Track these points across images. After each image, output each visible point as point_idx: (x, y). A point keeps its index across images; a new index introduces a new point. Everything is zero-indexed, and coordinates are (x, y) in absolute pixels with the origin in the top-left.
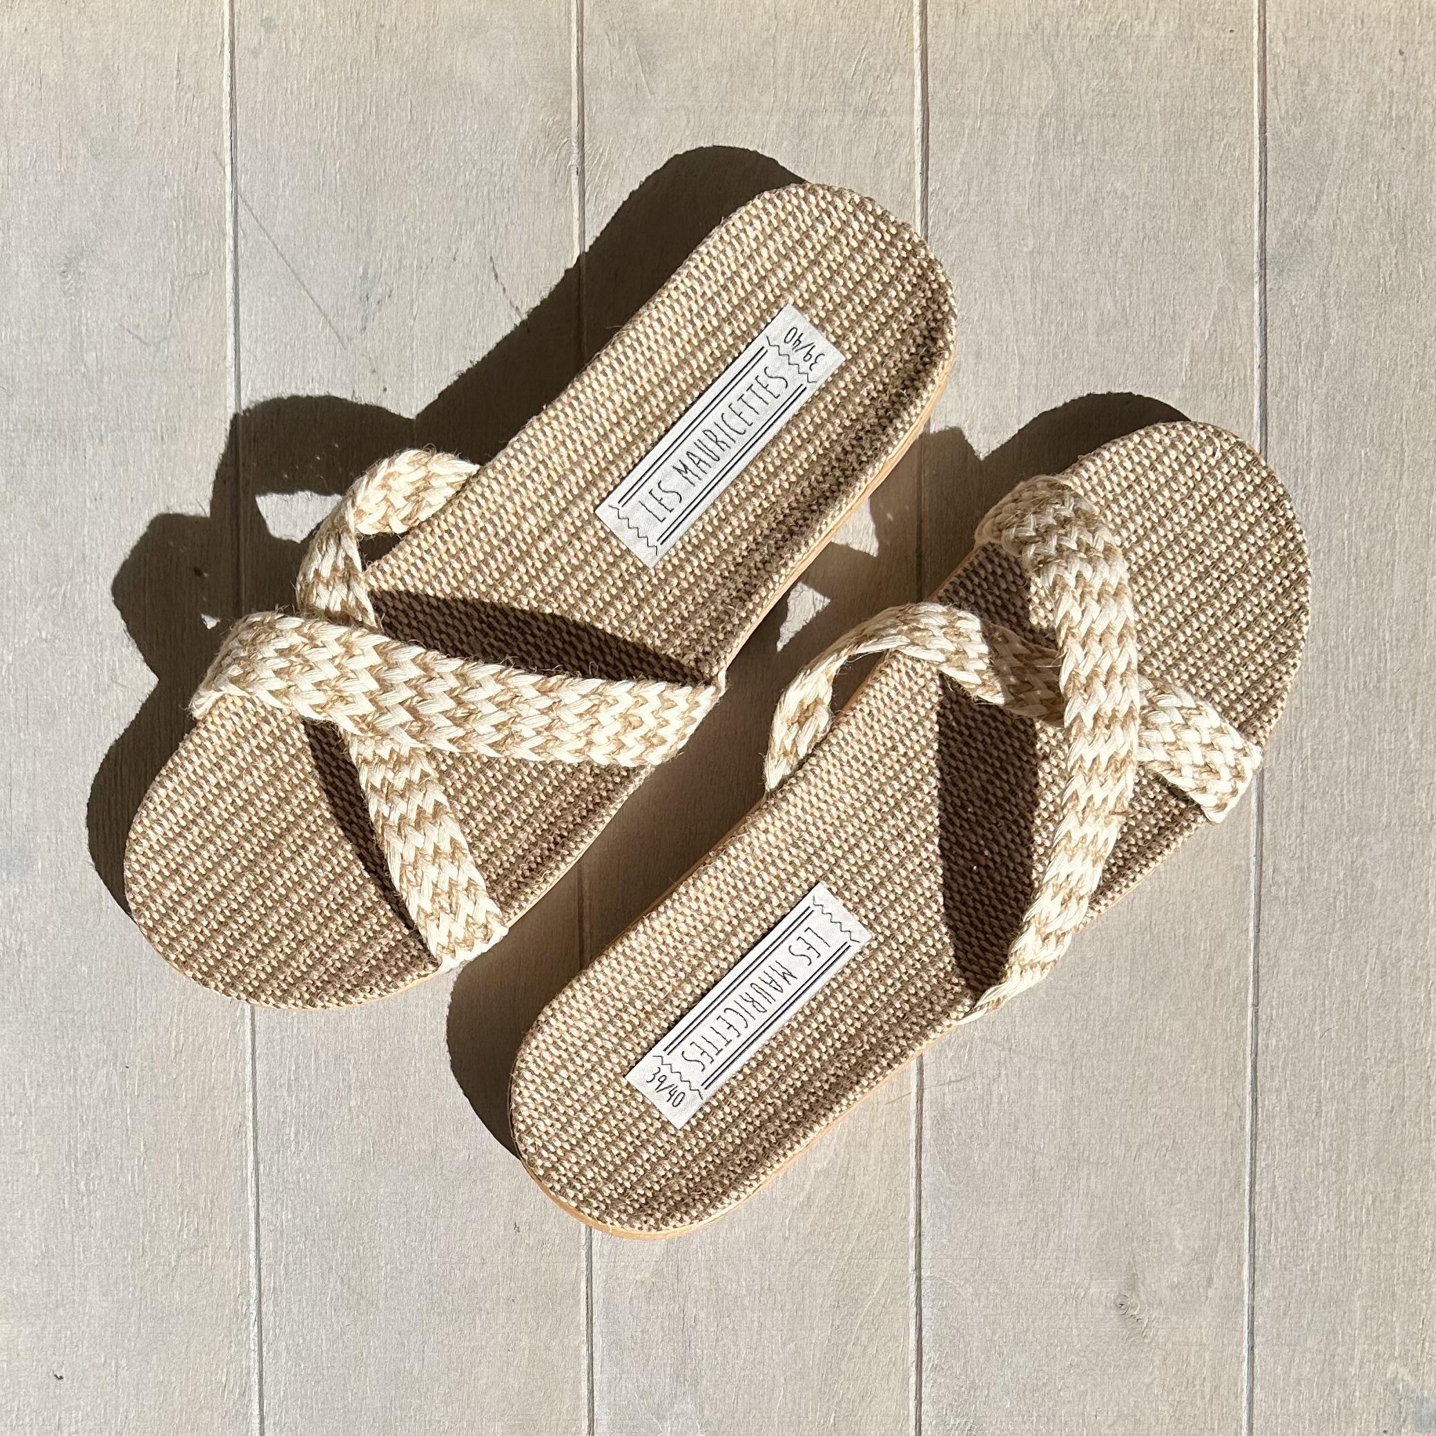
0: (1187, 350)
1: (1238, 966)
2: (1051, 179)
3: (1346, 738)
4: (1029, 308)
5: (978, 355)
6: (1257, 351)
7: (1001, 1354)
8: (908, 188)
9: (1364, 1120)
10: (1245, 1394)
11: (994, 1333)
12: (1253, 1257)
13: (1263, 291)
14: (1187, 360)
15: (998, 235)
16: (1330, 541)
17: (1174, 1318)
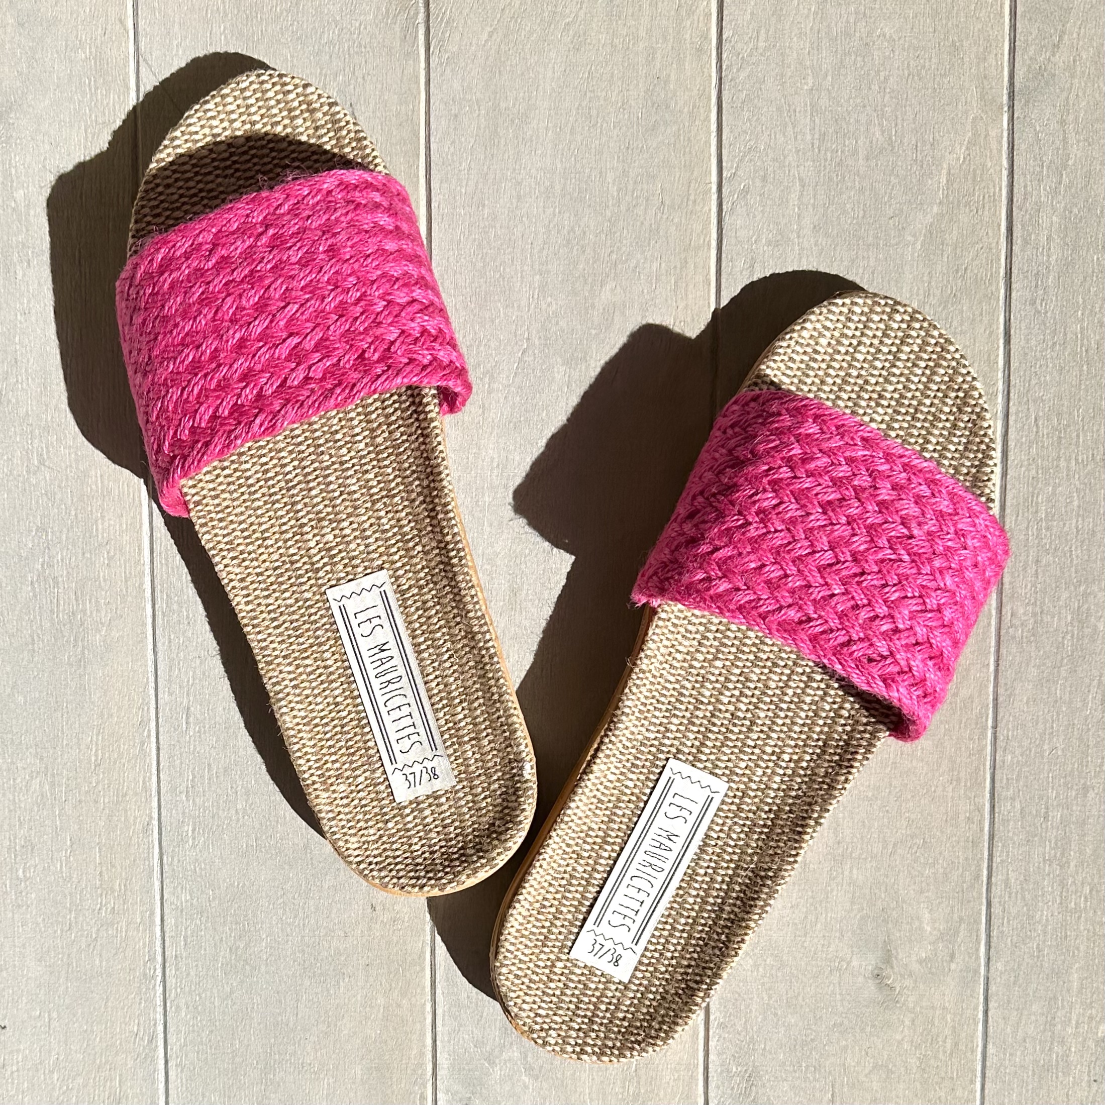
0: (944, 172)
1: (980, 695)
2: (829, 26)
3: (1076, 503)
4: (809, 137)
5: (764, 179)
6: (1005, 173)
7: (776, 1015)
8: (706, 37)
9: (1084, 823)
10: (980, 1049)
11: (770, 997)
12: (989, 936)
13: (1012, 119)
14: (944, 180)
15: (782, 76)
16: (1065, 334)
17: (921, 986)
